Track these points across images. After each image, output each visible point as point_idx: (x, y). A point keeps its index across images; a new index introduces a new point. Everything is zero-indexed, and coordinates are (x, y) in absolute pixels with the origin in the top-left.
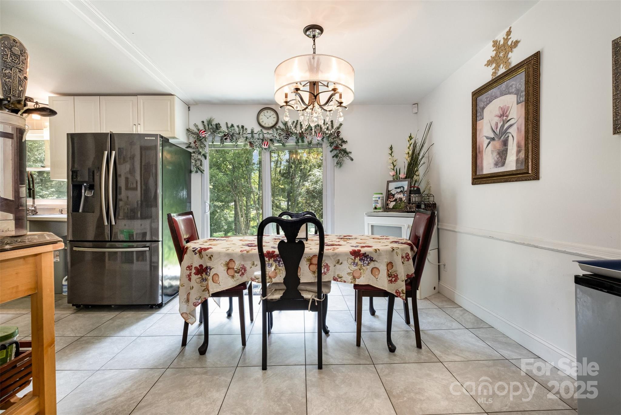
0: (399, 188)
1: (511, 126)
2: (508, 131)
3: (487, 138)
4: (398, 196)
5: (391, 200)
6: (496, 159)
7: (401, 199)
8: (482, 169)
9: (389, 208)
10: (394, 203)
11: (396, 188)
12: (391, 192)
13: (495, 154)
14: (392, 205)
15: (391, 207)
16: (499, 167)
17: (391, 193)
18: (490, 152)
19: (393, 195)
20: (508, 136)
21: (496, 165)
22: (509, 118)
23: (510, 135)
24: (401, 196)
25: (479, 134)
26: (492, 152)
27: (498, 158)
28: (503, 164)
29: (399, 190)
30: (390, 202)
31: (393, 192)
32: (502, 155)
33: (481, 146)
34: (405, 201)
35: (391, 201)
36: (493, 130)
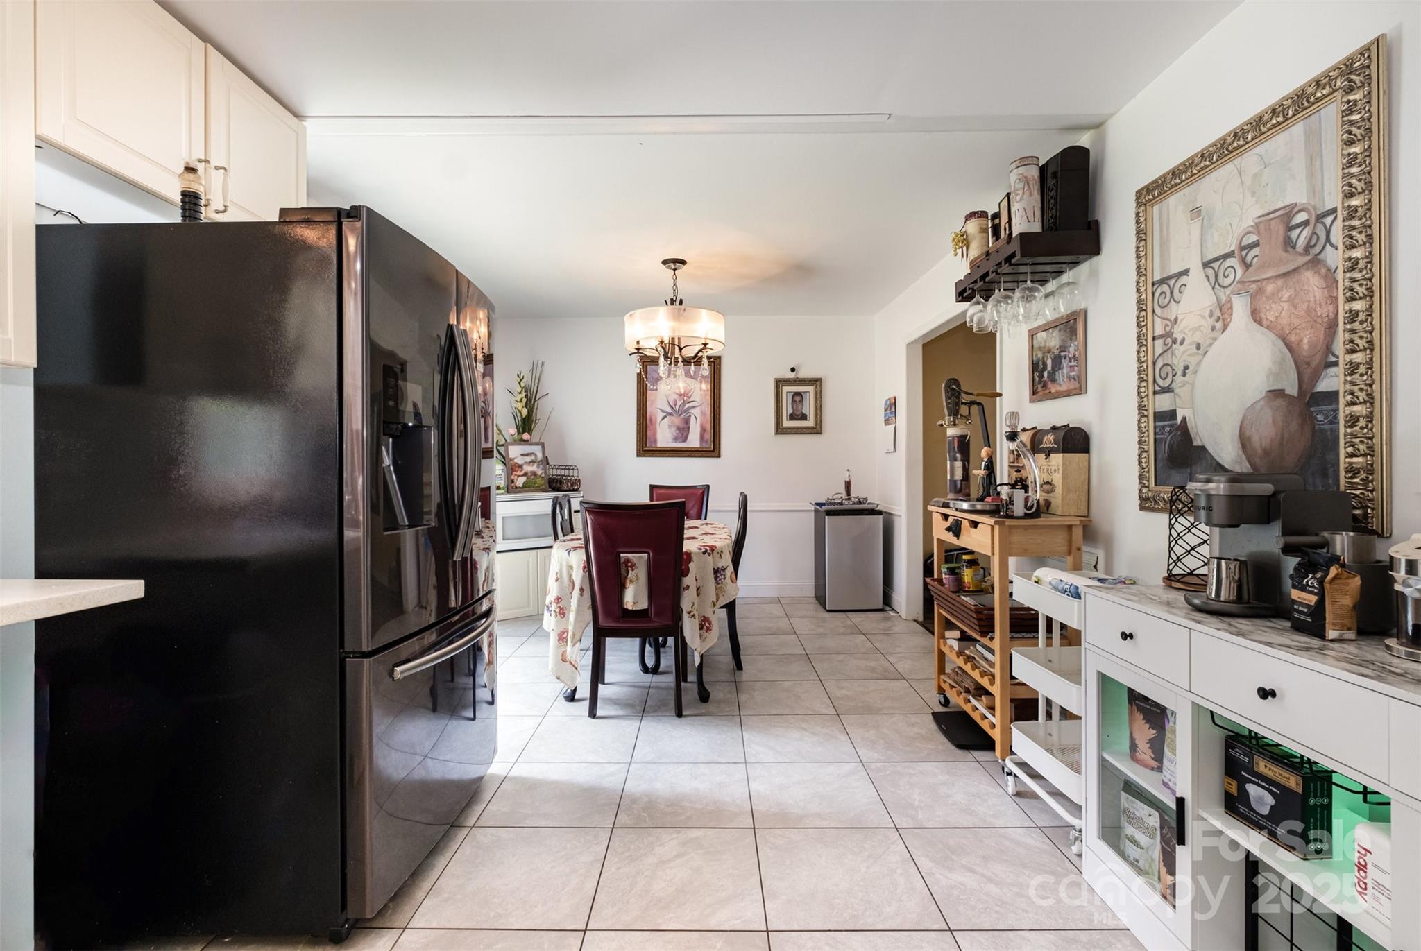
0: (527, 455)
1: (694, 407)
2: (690, 411)
3: (662, 411)
4: (528, 469)
5: (518, 473)
6: (675, 434)
7: (534, 474)
8: (655, 441)
9: (516, 488)
10: (524, 479)
11: (523, 455)
12: (516, 461)
13: (673, 429)
14: (520, 482)
15: (521, 485)
16: (680, 442)
17: (516, 463)
18: (667, 427)
19: (520, 466)
20: (690, 416)
21: (676, 439)
22: (690, 400)
23: (693, 417)
24: (533, 468)
25: (652, 405)
26: (670, 427)
27: (677, 434)
28: (685, 440)
29: (528, 459)
30: (516, 477)
31: (519, 461)
32: (683, 432)
33: (653, 417)
34: (543, 475)
35: (518, 476)
36: (670, 404)
